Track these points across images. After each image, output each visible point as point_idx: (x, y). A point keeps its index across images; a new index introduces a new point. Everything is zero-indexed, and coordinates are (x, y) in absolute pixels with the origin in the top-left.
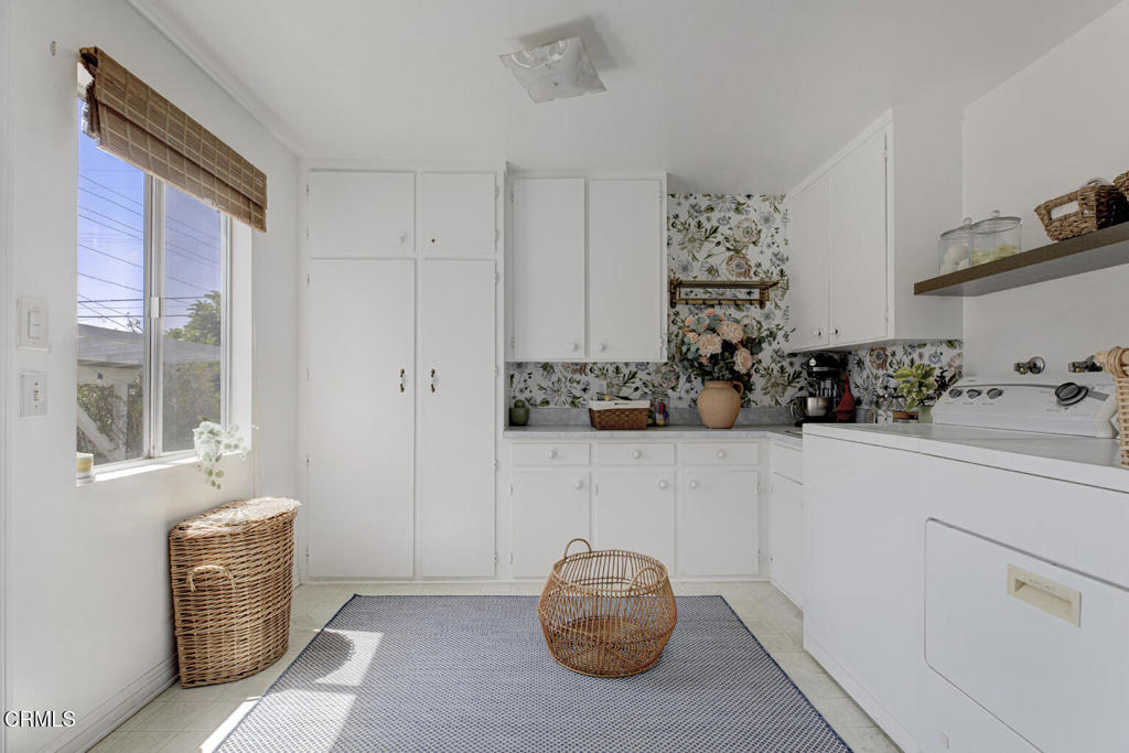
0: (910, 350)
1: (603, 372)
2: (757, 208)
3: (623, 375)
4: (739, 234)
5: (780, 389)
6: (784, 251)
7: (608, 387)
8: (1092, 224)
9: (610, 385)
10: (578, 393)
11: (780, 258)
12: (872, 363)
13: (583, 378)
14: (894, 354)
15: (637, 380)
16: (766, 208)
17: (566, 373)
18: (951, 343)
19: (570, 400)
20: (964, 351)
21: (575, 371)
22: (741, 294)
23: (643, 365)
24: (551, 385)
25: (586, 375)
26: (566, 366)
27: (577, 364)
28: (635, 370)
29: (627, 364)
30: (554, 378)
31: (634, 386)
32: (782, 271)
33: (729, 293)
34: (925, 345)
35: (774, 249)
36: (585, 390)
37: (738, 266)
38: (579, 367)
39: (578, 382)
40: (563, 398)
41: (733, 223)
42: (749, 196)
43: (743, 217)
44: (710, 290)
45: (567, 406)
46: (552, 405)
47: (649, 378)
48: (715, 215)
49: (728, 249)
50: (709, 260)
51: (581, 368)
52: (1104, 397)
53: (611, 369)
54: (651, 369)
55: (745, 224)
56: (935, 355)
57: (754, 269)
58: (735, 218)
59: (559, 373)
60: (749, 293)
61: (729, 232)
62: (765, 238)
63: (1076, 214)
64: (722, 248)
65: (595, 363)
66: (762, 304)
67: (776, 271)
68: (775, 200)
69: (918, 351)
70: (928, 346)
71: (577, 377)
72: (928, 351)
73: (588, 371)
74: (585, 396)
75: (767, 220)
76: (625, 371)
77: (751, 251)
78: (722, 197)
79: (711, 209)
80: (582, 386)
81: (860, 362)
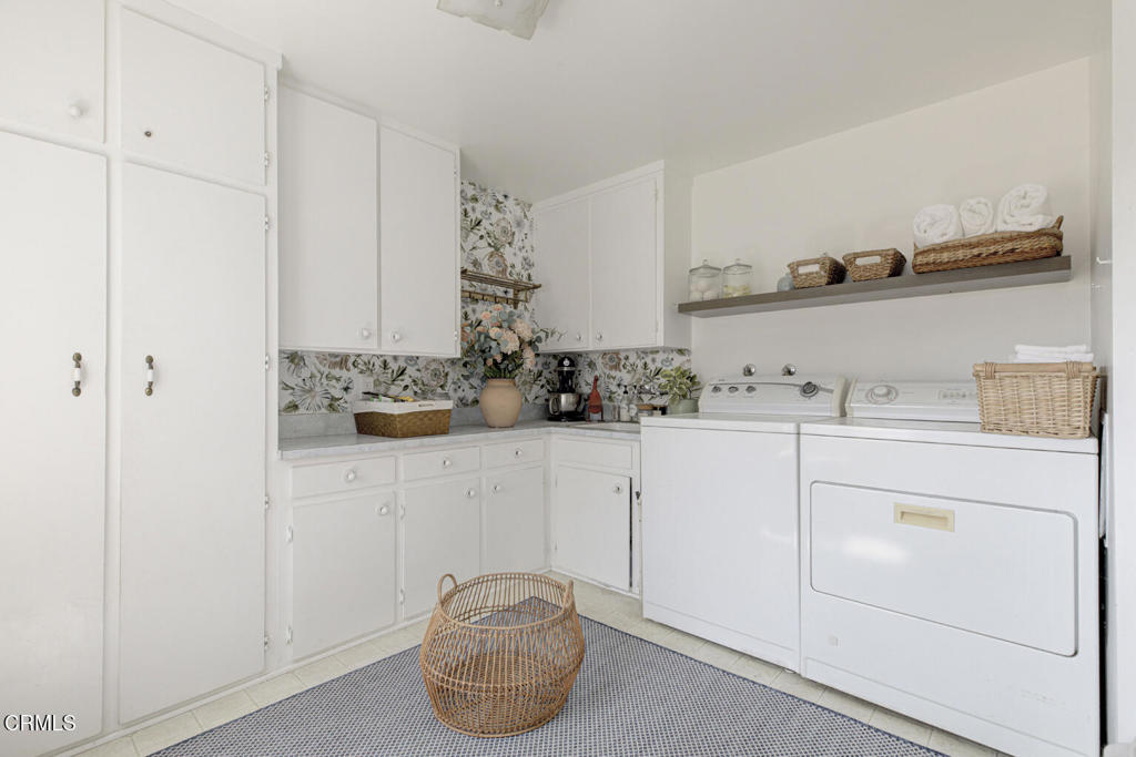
0: (642, 355)
1: (368, 368)
2: (512, 210)
3: (392, 372)
4: (497, 232)
5: (527, 387)
6: (533, 258)
7: (375, 385)
8: (825, 280)
9: (377, 383)
10: (337, 393)
11: (528, 263)
12: (605, 365)
13: (344, 374)
14: (627, 358)
15: (405, 377)
16: (518, 212)
17: (322, 369)
18: (681, 352)
19: (326, 402)
20: (692, 357)
21: (333, 365)
22: (499, 291)
23: (413, 360)
24: (301, 384)
25: (348, 370)
26: (323, 357)
27: (336, 356)
28: (405, 365)
29: (395, 358)
30: (305, 373)
31: (403, 384)
32: (529, 275)
33: (491, 289)
34: (658, 352)
35: (524, 254)
36: (346, 389)
37: (497, 263)
38: (338, 359)
39: (338, 380)
40: (318, 399)
41: (494, 220)
42: (506, 196)
43: (501, 216)
44: (474, 283)
45: (323, 410)
46: (302, 410)
47: (418, 374)
48: (479, 207)
49: (489, 244)
50: (474, 252)
51: (342, 361)
52: (831, 391)
53: (378, 363)
54: (421, 364)
55: (503, 224)
56: (667, 360)
57: (510, 269)
58: (496, 216)
59: (312, 366)
60: (506, 292)
61: (490, 228)
62: (517, 243)
63: (817, 273)
64: (483, 243)
65: (359, 356)
66: (515, 303)
67: (525, 275)
68: (526, 206)
69: (651, 356)
70: (661, 353)
71: (336, 372)
72: (660, 357)
73: (350, 364)
74: (346, 397)
75: (519, 224)
76: (394, 366)
77: (507, 251)
78: (485, 190)
79: (475, 199)
80: (342, 384)
81: (591, 365)
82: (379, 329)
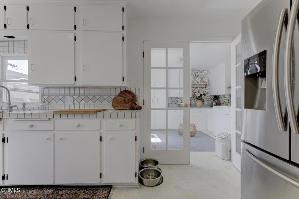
1: (180, 99)
2: (205, 72)
4: (202, 77)
5: (209, 101)
6: (209, 79)
7: (181, 101)
10: (176, 102)
12: (223, 97)
13: (177, 100)
14: (226, 96)
16: (206, 72)
22: (202, 86)
30: (173, 100)
33: (200, 86)
37: (202, 82)
41: (201, 75)
42: (204, 70)
44: (197, 86)
45: (175, 104)
46: (172, 104)
48: (198, 74)
50: (197, 81)
51: (177, 98)
55: (203, 75)
57: (204, 82)
58: (201, 74)
60: (204, 86)
62: (206, 77)
64: (199, 79)
66: (206, 88)
67: (208, 82)
68: (208, 71)
71: (176, 99)
75: (206, 74)
77: (204, 80)
78: (199, 71)
79: (197, 73)
80: (177, 101)
81: (221, 97)
82: (179, 93)
